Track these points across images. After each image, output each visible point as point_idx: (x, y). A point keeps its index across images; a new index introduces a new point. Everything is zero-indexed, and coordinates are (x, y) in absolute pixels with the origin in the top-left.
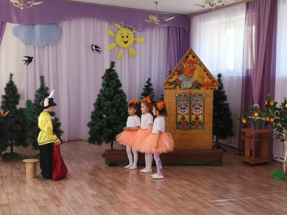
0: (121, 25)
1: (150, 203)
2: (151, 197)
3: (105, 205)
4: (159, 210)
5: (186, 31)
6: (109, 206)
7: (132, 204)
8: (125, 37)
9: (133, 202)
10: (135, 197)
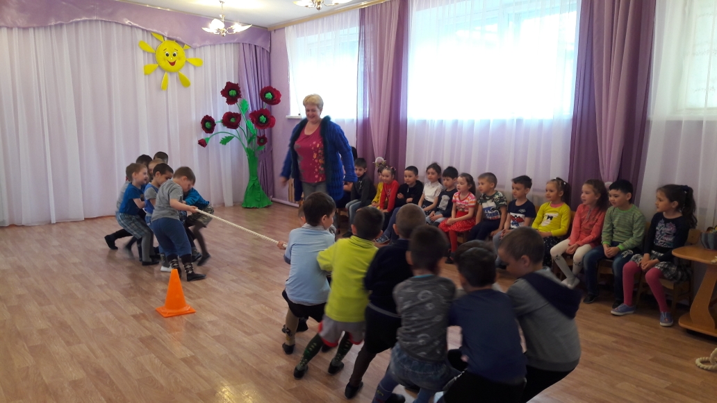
0: (163, 36)
1: (241, 323)
2: (240, 311)
3: (160, 333)
4: (259, 335)
5: (266, 52)
6: (169, 335)
7: (210, 327)
8: (171, 55)
9: (210, 322)
10: (213, 313)
